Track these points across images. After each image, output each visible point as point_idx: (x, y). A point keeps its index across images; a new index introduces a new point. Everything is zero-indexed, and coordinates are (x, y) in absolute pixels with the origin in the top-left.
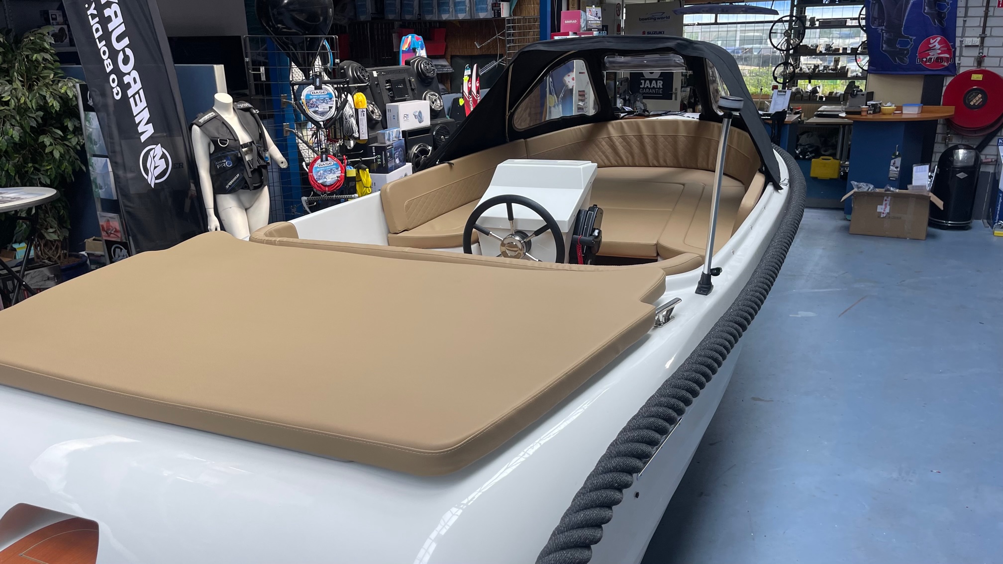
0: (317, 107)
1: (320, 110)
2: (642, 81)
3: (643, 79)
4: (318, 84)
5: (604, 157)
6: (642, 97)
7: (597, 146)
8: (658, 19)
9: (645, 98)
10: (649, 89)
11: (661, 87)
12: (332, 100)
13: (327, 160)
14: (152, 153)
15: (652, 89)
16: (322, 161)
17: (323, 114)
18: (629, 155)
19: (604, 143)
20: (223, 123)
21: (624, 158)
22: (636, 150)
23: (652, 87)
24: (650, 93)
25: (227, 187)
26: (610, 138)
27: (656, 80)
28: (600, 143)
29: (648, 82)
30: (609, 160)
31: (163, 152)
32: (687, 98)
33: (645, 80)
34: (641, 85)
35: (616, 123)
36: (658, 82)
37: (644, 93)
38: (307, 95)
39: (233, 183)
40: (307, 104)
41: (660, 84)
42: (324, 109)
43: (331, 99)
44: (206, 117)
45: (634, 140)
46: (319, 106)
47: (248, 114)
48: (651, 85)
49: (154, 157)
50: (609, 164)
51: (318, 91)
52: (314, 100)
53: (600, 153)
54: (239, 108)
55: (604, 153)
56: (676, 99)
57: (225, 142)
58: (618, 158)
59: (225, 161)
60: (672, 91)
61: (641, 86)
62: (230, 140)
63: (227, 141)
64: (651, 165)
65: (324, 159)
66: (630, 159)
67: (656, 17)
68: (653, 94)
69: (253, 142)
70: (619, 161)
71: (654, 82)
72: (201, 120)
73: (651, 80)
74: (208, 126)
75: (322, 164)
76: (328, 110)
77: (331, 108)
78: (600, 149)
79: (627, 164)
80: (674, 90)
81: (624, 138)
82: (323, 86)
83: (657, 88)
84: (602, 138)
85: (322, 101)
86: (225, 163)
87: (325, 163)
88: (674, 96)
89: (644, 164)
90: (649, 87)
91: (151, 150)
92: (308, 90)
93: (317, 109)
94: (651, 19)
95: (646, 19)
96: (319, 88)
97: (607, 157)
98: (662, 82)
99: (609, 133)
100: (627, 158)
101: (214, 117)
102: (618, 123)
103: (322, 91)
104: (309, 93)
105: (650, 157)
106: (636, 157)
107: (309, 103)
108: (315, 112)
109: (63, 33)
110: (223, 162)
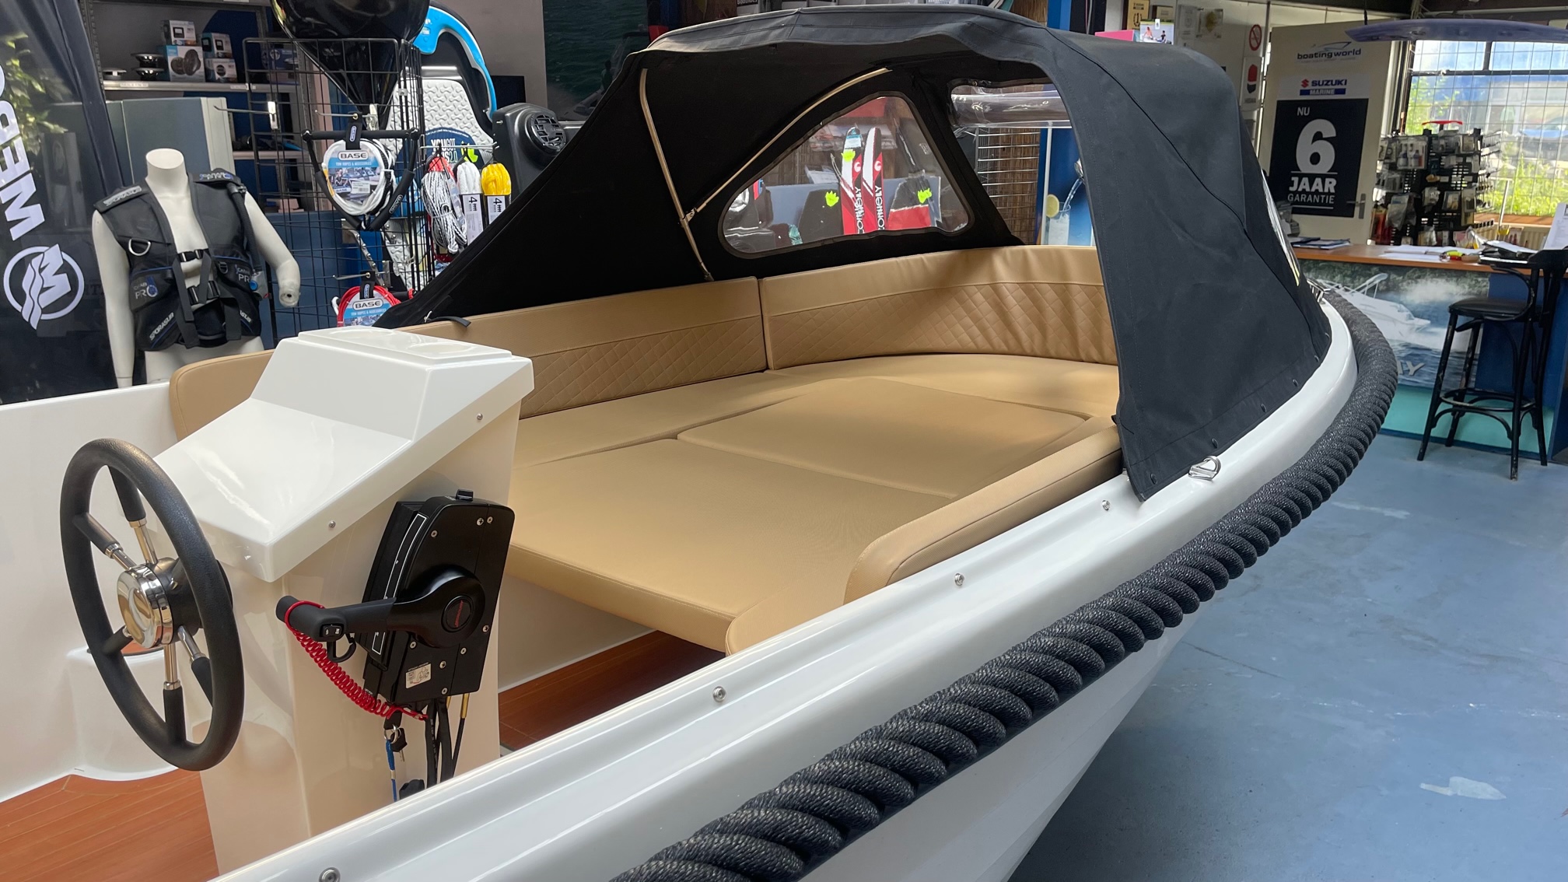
0: (349, 185)
1: (354, 191)
2: (1293, 179)
3: (1295, 175)
4: (352, 138)
5: (976, 331)
6: (1290, 211)
7: (962, 302)
8: (1338, 54)
9: (1295, 211)
10: (1308, 194)
11: (1333, 191)
12: (378, 171)
13: (371, 296)
14: (36, 262)
15: (1313, 194)
16: (362, 297)
17: (361, 199)
18: (1035, 329)
19: (979, 297)
20: (152, 209)
21: (1024, 336)
22: (1053, 319)
23: (1313, 190)
24: (1309, 203)
25: (152, 337)
26: (995, 287)
27: (1323, 177)
28: (970, 297)
29: (1305, 180)
30: (988, 338)
31: (64, 260)
32: (1401, 216)
33: (1301, 176)
34: (1292, 186)
35: (1012, 253)
36: (1327, 180)
37: (1297, 203)
38: (331, 161)
39: (162, 331)
40: (330, 178)
41: (1331, 185)
42: (361, 190)
43: (374, 169)
44: (121, 195)
45: (1051, 294)
46: (352, 184)
47: (222, 193)
48: (1311, 187)
49: (41, 270)
50: (987, 347)
51: (353, 152)
52: (344, 170)
53: (968, 321)
54: (201, 180)
55: (977, 320)
56: (1361, 216)
57: (143, 246)
58: (1009, 336)
59: (145, 284)
60: (1355, 199)
61: (1291, 189)
62: (153, 244)
63: (147, 244)
64: (1084, 359)
65: (366, 294)
66: (1038, 338)
67: (1333, 51)
68: (1316, 204)
69: (207, 250)
70: (1012, 342)
71: (1318, 180)
72: (108, 202)
73: (1312, 178)
75: (362, 303)
76: (369, 192)
77: (373, 188)
78: (969, 311)
79: (1028, 351)
80: (1358, 199)
81: (1028, 288)
82: (364, 143)
83: (1323, 193)
84: (976, 291)
85: (359, 174)
86: (145, 288)
87: (367, 303)
88: (1357, 210)
89: (1068, 354)
90: (1308, 190)
91: (37, 254)
92: (333, 150)
93: (348, 189)
94: (1322, 55)
95: (1311, 56)
96: (353, 146)
97: (983, 330)
98: (1334, 182)
99: (993, 274)
100: (1031, 336)
101: (138, 196)
102: (1018, 251)
103: (360, 153)
104: (335, 156)
105: (1083, 338)
106: (1051, 335)
107: (334, 176)
108: (344, 195)
109: (193, 60)
110: (143, 288)
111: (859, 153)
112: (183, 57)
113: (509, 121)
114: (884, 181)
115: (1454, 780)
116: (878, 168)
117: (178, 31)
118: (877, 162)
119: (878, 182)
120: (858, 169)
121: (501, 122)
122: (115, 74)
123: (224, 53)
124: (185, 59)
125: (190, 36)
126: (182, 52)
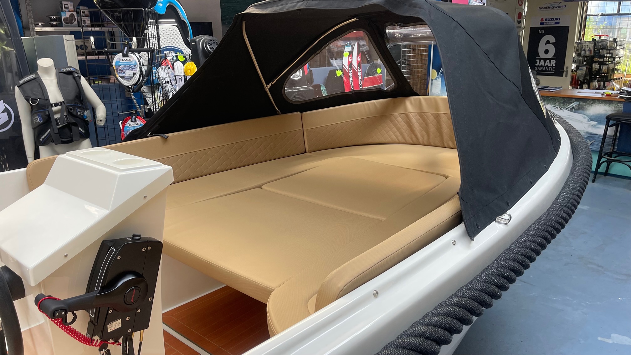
0: (124, 73)
1: (126, 75)
2: (537, 60)
3: (538, 59)
4: (125, 52)
5: (398, 134)
6: (536, 74)
7: (392, 121)
8: (556, 7)
9: (538, 74)
10: (543, 67)
11: (554, 65)
12: (136, 66)
13: (136, 121)
15: (545, 67)
16: (132, 121)
17: (129, 79)
18: (424, 133)
19: (400, 119)
20: (39, 84)
21: (419, 136)
22: (432, 129)
23: (546, 65)
24: (544, 71)
25: (41, 140)
26: (407, 114)
27: (550, 59)
28: (396, 119)
29: (542, 61)
30: (404, 137)
31: (5, 106)
32: (583, 75)
33: (540, 59)
34: (537, 63)
35: (414, 99)
36: (552, 61)
37: (538, 70)
38: (117, 62)
39: (45, 137)
40: (116, 70)
41: (553, 63)
42: (129, 75)
44: (27, 79)
45: (431, 118)
46: (126, 72)
48: (545, 64)
50: (403, 141)
52: (122, 66)
53: (395, 129)
54: (61, 71)
55: (398, 129)
56: (566, 76)
58: (413, 136)
59: (37, 117)
60: (564, 69)
61: (536, 65)
62: (40, 100)
63: (37, 100)
64: (446, 146)
66: (426, 137)
67: (554, 6)
68: (547, 71)
69: (63, 102)
70: (414, 139)
71: (548, 61)
72: (21, 82)
73: (545, 60)
74: (26, 87)
75: (132, 124)
76: (133, 76)
77: (135, 74)
78: (395, 125)
79: (421, 143)
80: (565, 69)
81: (421, 115)
82: (130, 54)
83: (550, 66)
84: (398, 116)
85: (128, 68)
86: (37, 119)
88: (564, 73)
89: (441, 146)
90: (543, 65)
92: (117, 57)
93: (124, 75)
94: (549, 8)
95: (545, 8)
96: (125, 56)
97: (401, 134)
98: (555, 61)
99: (406, 109)
100: (423, 136)
101: (34, 79)
102: (417, 99)
103: (129, 59)
104: (118, 60)
106: (432, 136)
107: (118, 69)
108: (122, 77)
109: (73, 18)
110: (36, 119)
111: (351, 53)
112: (68, 16)
113: (197, 43)
114: (362, 65)
115: (613, 335)
116: (359, 60)
117: (66, 6)
118: (359, 57)
119: (359, 65)
120: (350, 60)
121: (194, 43)
122: (40, 24)
123: (86, 15)
124: (69, 17)
125: (71, 8)
126: (68, 15)
